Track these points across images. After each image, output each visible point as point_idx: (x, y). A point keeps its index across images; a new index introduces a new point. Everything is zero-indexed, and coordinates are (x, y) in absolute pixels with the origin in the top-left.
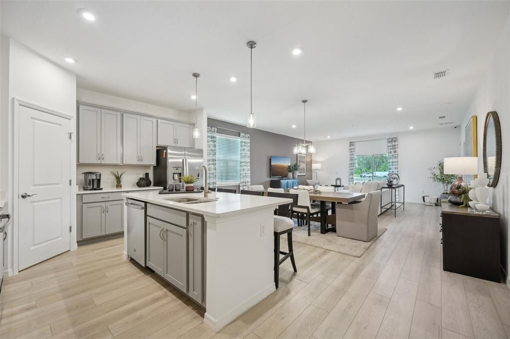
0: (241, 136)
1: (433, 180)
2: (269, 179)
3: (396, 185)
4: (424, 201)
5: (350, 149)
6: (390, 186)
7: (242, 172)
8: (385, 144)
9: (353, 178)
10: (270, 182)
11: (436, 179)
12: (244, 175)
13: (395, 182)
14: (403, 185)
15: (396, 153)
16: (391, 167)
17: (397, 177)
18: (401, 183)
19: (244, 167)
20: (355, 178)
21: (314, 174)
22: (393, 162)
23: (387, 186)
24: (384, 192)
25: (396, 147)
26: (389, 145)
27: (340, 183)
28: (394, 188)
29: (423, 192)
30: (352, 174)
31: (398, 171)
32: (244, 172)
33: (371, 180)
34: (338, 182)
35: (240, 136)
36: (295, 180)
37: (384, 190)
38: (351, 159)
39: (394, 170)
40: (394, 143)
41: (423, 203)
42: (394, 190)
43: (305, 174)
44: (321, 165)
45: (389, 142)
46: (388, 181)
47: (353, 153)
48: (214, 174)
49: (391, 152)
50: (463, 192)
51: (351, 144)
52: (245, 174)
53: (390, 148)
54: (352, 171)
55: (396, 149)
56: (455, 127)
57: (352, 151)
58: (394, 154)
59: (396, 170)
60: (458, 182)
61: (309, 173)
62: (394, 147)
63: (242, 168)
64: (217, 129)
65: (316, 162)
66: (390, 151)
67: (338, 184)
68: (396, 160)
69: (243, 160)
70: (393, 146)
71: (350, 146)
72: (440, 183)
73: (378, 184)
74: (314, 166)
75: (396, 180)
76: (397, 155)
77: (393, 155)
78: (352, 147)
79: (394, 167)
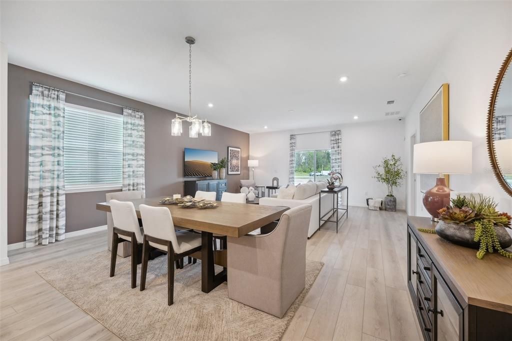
0: (124, 113)
1: (377, 179)
2: (182, 180)
3: (339, 187)
4: (368, 204)
5: (291, 144)
6: (331, 189)
7: (126, 170)
8: (327, 137)
9: (293, 178)
10: (183, 184)
11: (380, 179)
12: (131, 173)
13: (337, 183)
14: (346, 188)
15: (339, 149)
16: (334, 165)
17: (340, 177)
18: (344, 185)
19: (130, 162)
20: (295, 177)
21: (251, 173)
22: (336, 159)
23: (327, 190)
24: (323, 197)
25: (339, 141)
26: (332, 139)
27: (278, 184)
28: (336, 192)
29: (366, 194)
30: (292, 173)
31: (341, 170)
32: (131, 170)
33: (313, 180)
34: (275, 182)
35: (122, 114)
36: (221, 181)
37: (323, 195)
38: (292, 156)
39: (337, 169)
40: (337, 137)
41: (367, 206)
42: (336, 195)
43: (239, 173)
44: (259, 163)
45: (332, 135)
46: (329, 183)
47: (294, 147)
48: (56, 173)
49: (334, 148)
50: (476, 215)
51: (292, 137)
52: (133, 172)
53: (333, 142)
54: (293, 169)
55: (340, 144)
56: (400, 120)
57: (292, 145)
58: (337, 149)
59: (339, 168)
60: (436, 189)
61: (245, 171)
62: (337, 142)
63: (126, 163)
64: (67, 95)
65: (254, 159)
66: (333, 146)
67: (275, 185)
68: (339, 157)
69: (128, 151)
70: (336, 140)
71: (291, 139)
72: (385, 184)
73: (317, 187)
74: (251, 163)
75: (338, 180)
76: (341, 150)
77: (336, 151)
78: (293, 141)
79: (337, 164)
